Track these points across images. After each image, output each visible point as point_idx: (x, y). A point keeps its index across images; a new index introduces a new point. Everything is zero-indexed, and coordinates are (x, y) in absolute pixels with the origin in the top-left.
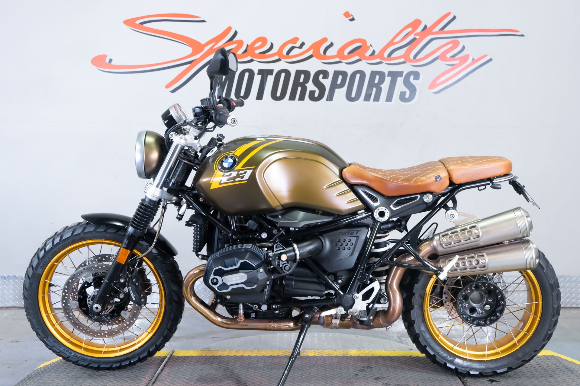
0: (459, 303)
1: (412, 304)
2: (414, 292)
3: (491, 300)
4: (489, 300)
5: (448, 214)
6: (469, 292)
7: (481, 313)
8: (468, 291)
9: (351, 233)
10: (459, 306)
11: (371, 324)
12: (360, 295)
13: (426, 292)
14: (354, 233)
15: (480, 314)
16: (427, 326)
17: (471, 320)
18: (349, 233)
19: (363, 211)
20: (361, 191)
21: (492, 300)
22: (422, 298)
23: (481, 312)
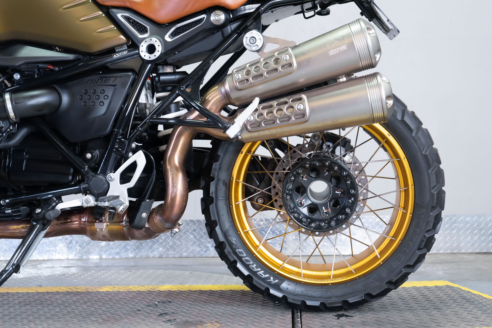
0: (286, 195)
1: (211, 195)
2: (212, 175)
3: (340, 192)
4: (336, 192)
5: (247, 37)
6: (306, 180)
7: (326, 213)
8: (304, 179)
9: (105, 81)
10: (287, 199)
11: (147, 226)
12: (116, 176)
13: (232, 176)
14: (110, 80)
15: (323, 215)
16: (238, 231)
17: (307, 222)
18: (102, 80)
19: (125, 47)
20: (120, 16)
21: (342, 192)
22: (226, 186)
23: (325, 211)
